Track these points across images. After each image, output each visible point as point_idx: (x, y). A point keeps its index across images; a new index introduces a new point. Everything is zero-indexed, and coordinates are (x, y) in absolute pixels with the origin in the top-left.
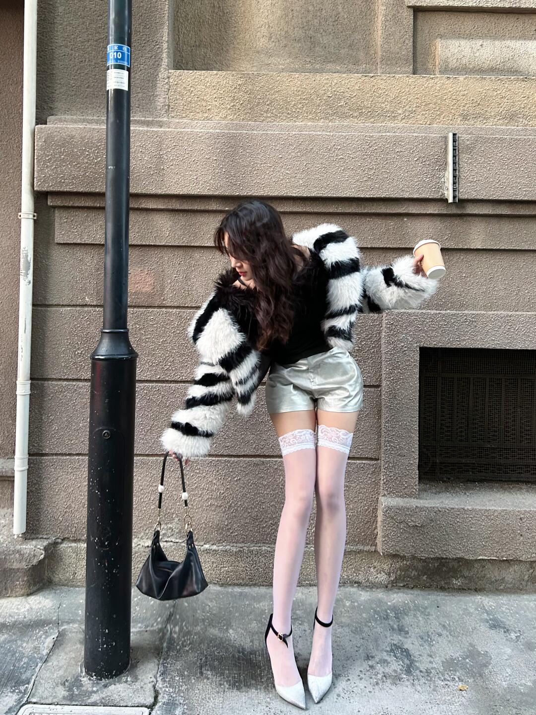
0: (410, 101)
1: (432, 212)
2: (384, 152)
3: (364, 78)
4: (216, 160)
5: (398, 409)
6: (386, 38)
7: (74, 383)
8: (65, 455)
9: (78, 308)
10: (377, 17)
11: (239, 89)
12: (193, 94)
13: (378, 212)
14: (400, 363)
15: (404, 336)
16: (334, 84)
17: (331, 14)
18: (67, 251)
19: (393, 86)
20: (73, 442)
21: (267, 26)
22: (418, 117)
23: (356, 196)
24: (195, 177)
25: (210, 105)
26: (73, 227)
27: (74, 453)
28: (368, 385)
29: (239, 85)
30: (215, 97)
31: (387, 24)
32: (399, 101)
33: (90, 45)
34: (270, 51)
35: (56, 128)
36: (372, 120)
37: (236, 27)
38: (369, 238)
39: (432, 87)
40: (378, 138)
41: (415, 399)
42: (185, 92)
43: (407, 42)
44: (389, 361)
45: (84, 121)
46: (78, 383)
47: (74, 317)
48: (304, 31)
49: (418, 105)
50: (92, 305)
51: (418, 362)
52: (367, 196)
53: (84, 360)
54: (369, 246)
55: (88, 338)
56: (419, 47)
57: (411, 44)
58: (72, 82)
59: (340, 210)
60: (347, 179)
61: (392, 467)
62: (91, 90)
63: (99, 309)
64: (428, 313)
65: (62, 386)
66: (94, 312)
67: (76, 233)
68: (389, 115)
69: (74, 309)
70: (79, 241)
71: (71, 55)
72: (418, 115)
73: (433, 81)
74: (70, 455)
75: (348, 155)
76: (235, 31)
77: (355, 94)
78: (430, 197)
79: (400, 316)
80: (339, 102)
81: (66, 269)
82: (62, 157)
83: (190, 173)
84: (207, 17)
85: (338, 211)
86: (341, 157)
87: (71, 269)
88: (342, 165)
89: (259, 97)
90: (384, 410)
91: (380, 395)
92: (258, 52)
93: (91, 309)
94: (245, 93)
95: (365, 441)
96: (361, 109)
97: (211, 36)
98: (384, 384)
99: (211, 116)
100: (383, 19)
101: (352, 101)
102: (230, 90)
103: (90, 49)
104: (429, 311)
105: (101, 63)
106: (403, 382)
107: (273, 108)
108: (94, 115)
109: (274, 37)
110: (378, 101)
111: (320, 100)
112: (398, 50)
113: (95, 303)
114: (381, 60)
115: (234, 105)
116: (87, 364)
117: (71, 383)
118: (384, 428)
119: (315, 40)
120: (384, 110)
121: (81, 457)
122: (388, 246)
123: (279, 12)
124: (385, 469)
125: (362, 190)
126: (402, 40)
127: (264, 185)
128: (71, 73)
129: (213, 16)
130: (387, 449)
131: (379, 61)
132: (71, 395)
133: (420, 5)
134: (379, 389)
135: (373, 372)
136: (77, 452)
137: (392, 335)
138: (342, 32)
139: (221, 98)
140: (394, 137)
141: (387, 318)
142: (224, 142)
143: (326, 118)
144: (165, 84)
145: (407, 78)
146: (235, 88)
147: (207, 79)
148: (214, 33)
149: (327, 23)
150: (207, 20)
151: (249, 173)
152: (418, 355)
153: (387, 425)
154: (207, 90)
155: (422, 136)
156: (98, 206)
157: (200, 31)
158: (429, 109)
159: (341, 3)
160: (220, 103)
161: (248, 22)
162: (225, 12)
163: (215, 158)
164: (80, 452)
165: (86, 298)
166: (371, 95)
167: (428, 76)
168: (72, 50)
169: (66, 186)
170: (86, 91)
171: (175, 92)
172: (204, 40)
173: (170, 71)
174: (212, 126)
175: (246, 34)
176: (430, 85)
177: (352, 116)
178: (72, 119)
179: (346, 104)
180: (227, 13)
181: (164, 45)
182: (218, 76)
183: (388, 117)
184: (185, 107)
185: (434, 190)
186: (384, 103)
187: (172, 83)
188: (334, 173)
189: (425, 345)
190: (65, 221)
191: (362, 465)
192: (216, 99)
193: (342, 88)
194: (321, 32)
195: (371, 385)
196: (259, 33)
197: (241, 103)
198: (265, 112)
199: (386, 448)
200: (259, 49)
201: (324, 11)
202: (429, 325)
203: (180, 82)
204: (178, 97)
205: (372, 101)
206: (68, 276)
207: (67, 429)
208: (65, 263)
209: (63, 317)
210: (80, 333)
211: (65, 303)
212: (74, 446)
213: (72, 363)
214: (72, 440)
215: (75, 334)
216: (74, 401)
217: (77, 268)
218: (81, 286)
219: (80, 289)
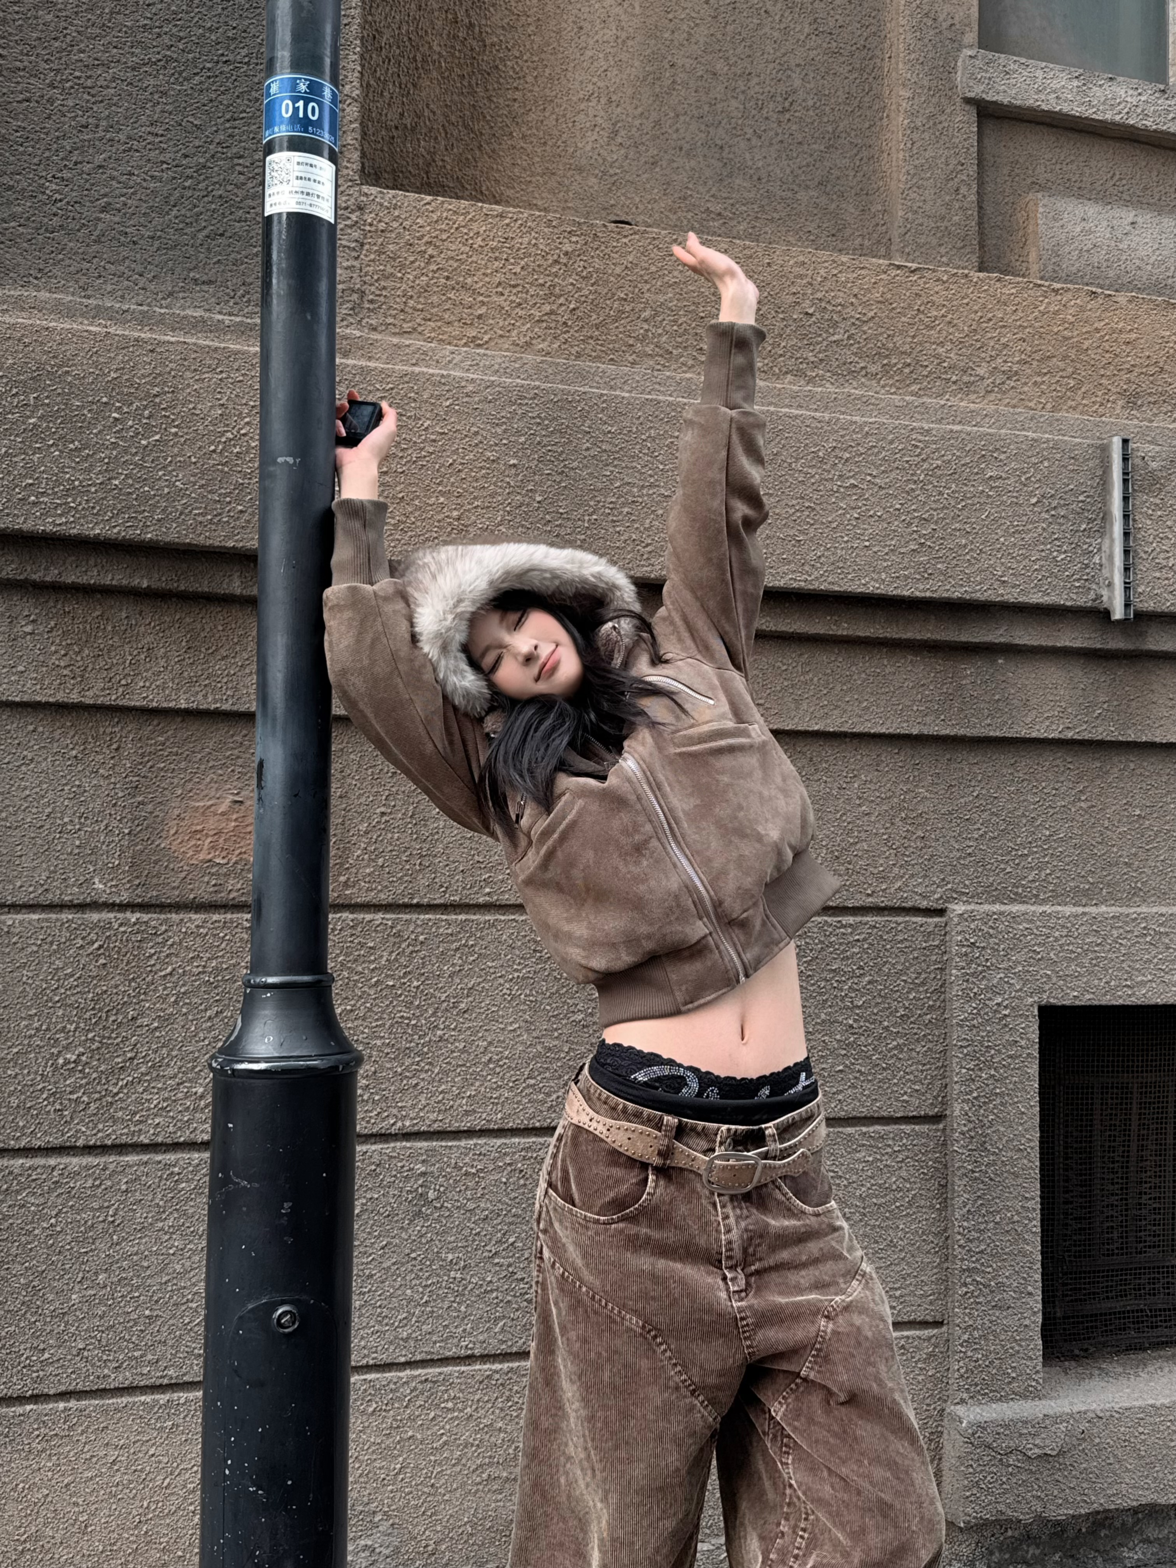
0: (1005, 346)
1: (1067, 644)
2: (957, 476)
3: (895, 272)
4: (514, 465)
5: (991, 1179)
6: (915, 174)
7: (52, 1162)
9: (66, 916)
10: (888, 116)
11: (565, 265)
12: (433, 267)
13: (939, 638)
14: (993, 1052)
15: (1002, 975)
16: (819, 279)
17: (773, 90)
18: (31, 728)
19: (965, 301)
20: (46, 1356)
21: (603, 101)
22: (1026, 389)
23: (891, 590)
24: (455, 514)
25: (483, 303)
26: (56, 652)
27: (51, 1393)
28: (914, 1117)
29: (566, 254)
30: (500, 284)
31: (915, 136)
32: (978, 345)
33: (114, 79)
34: (612, 172)
35: (13, 327)
36: (915, 388)
37: (517, 89)
38: (915, 708)
39: (1056, 313)
40: (943, 438)
41: (1032, 1148)
42: (412, 259)
43: (963, 190)
44: (965, 1047)
45: (98, 313)
46: (65, 1160)
47: (52, 943)
48: (703, 127)
49: (1023, 356)
50: (113, 905)
51: (1037, 1046)
52: (918, 594)
53: (87, 1084)
54: (915, 731)
55: (100, 1010)
56: (989, 209)
57: (974, 198)
58: (54, 187)
59: (844, 629)
60: (867, 544)
61: (980, 1336)
62: (117, 219)
63: (138, 915)
64: (1058, 912)
65: (11, 1173)
66: (121, 925)
67: (65, 672)
68: (954, 378)
69: (53, 916)
70: (75, 698)
71: (51, 101)
72: (1026, 384)
73: (1059, 297)
74: (36, 1398)
75: (869, 478)
76: (515, 100)
77: (872, 314)
78: (1069, 604)
79: (990, 923)
80: (831, 331)
81: (25, 788)
82: (32, 421)
83: (442, 500)
84: (436, 48)
85: (839, 633)
86: (852, 481)
87: (45, 786)
88: (853, 504)
89: (622, 295)
90: (959, 1184)
91: (944, 1144)
92: (580, 170)
93: (111, 915)
94: (584, 278)
95: (909, 1275)
96: (887, 357)
97: (446, 105)
98: (957, 1109)
99: (486, 338)
100: (906, 122)
101: (865, 333)
102: (539, 266)
103: (112, 91)
104: (1059, 908)
105: (150, 138)
106: (1002, 1104)
107: (660, 331)
108: (123, 297)
109: (623, 133)
110: (929, 336)
111: (783, 319)
112: (943, 211)
113: (125, 897)
114: (902, 230)
115: (552, 312)
116: (97, 1096)
117: (40, 1161)
118: (959, 1233)
119: (731, 156)
120: (945, 365)
121: (73, 1404)
122: (962, 732)
123: (637, 64)
124: (962, 1346)
125: (906, 577)
126: (951, 183)
127: (649, 549)
128: (48, 159)
129: (453, 47)
130: (966, 1293)
132: (42, 1200)
133: (994, 99)
134: (941, 1126)
135: (926, 1078)
136: (63, 1388)
137: (972, 975)
138: (800, 143)
139: (514, 286)
140: (982, 436)
141: (959, 928)
142: (539, 416)
143: (800, 374)
144: (351, 227)
145: (998, 285)
146: (556, 262)
147: (475, 226)
148: (455, 97)
149: (764, 112)
150: (436, 57)
151: (607, 511)
152: (1036, 1027)
153: (965, 1224)
154: (474, 258)
155: (1048, 441)
156: (145, 585)
157: (415, 85)
158: (1049, 372)
159: (798, 65)
160: (512, 302)
161: (551, 78)
162: (488, 42)
163: (512, 462)
164: (71, 1388)
165: (96, 880)
166: (911, 321)
167: (1047, 284)
168: (52, 86)
169: (46, 514)
170: (99, 219)
171: (380, 253)
172: (426, 114)
173: (365, 189)
174: (496, 367)
175: (547, 114)
176: (1052, 308)
177: (863, 373)
178: (59, 302)
179: (849, 338)
180: (493, 45)
181: (348, 110)
182: (507, 221)
183: (954, 383)
184: (411, 303)
185: (1077, 584)
186: (942, 344)
187: (371, 225)
188: (834, 525)
189: (1052, 1000)
190: (28, 629)
191: (902, 1342)
192: (500, 289)
193: (841, 294)
194: (748, 136)
195: (920, 1117)
196: (582, 116)
197: (572, 306)
198: (637, 338)
199: (965, 1289)
200: (584, 162)
201: (755, 80)
202: (1061, 946)
203: (395, 225)
204: (389, 270)
205: (914, 337)
206: (34, 810)
207: (28, 1315)
208: (23, 768)
209: (15, 943)
210: (73, 995)
211: (21, 898)
212: (51, 1369)
213: (44, 1096)
214: (44, 1349)
215: (57, 998)
216: (53, 1221)
217: (66, 784)
218: (77, 843)
219: (76, 851)
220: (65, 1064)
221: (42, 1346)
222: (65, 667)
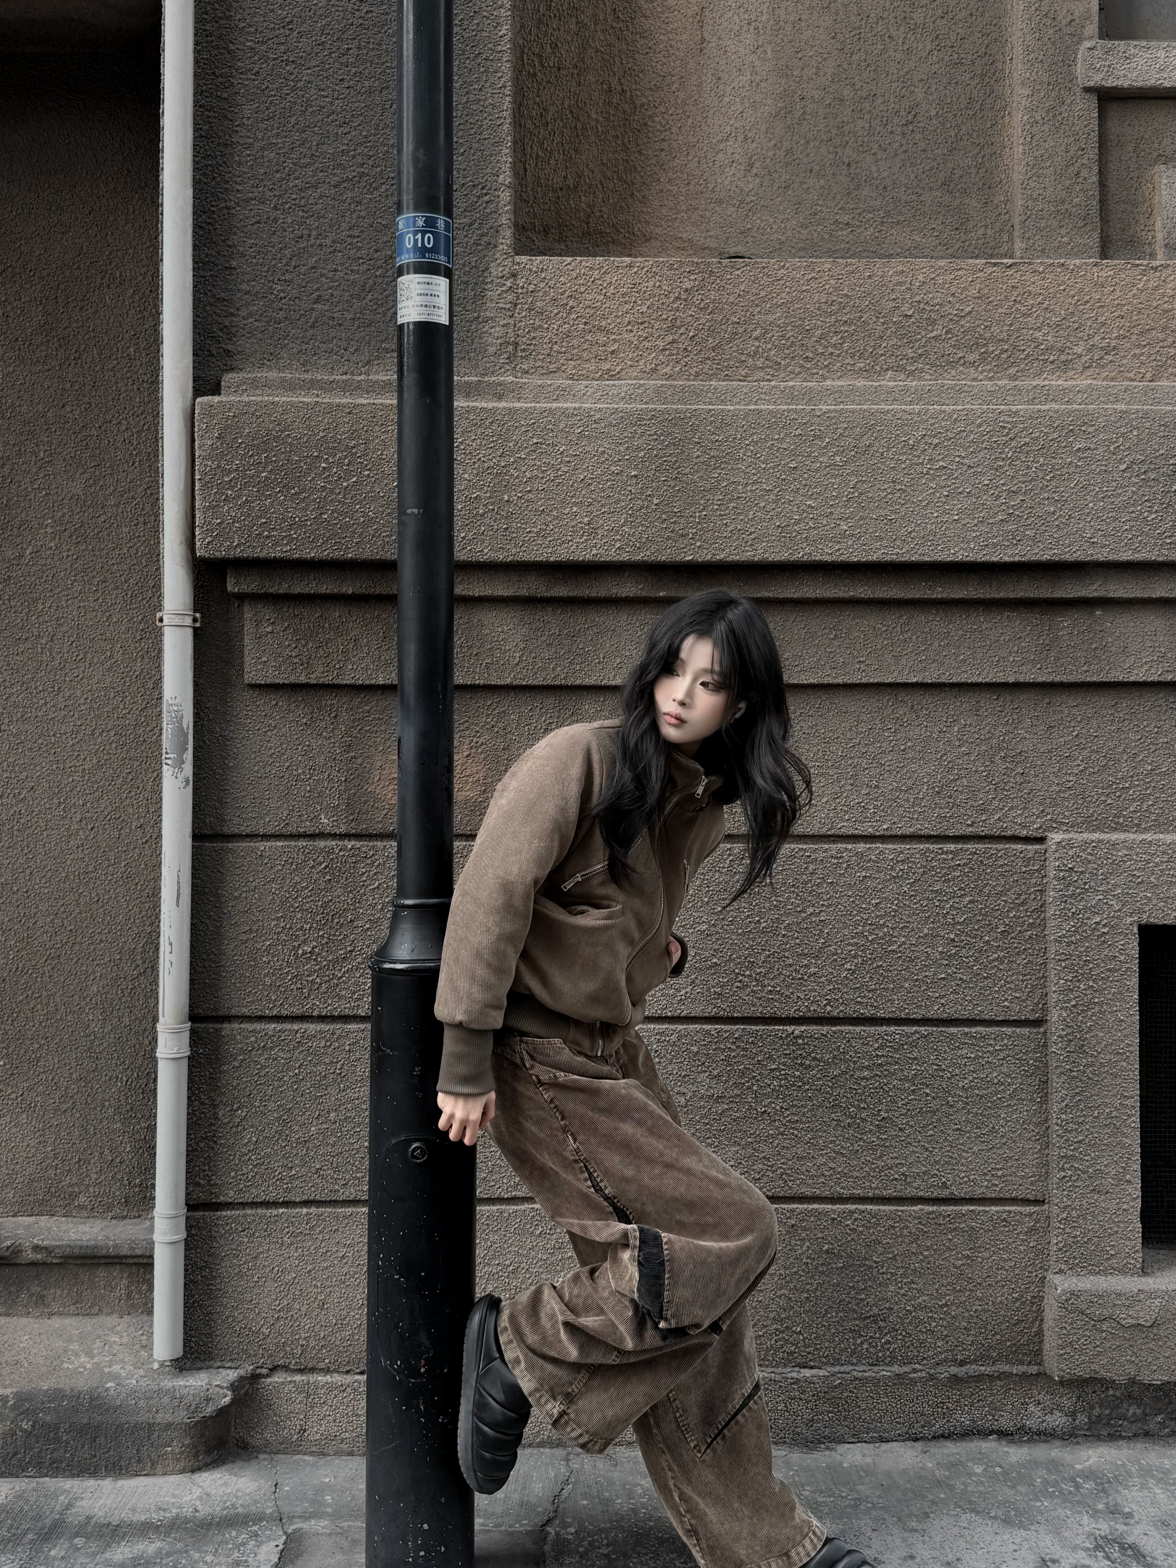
0: (1103, 324)
1: (1164, 595)
2: (1045, 451)
3: (991, 270)
4: (635, 476)
5: (1089, 1078)
6: (1035, 165)
7: (296, 1027)
8: (275, 1204)
9: (302, 843)
10: (1009, 113)
11: (685, 300)
12: (573, 316)
13: (1032, 596)
14: (1091, 966)
15: (1101, 897)
16: (918, 284)
17: (897, 107)
18: (274, 703)
19: (1062, 288)
20: (293, 1172)
21: (740, 138)
22: (1125, 361)
23: (980, 557)
24: (586, 520)
25: (615, 340)
26: (289, 645)
27: (298, 1200)
28: (1014, 1021)
29: (687, 290)
30: (629, 322)
31: (1035, 129)
32: (1076, 326)
33: (321, 197)
34: (748, 200)
35: (248, 404)
36: (1012, 371)
37: (663, 140)
38: (1011, 659)
39: (1156, 288)
40: (1031, 418)
41: (1131, 1052)
42: (556, 311)
43: (1084, 173)
44: (1064, 961)
45: (312, 385)
46: (305, 1026)
47: (292, 864)
48: (831, 149)
49: (1121, 332)
50: (335, 835)
51: (1137, 961)
52: (1006, 559)
53: (320, 969)
54: (1011, 680)
55: (328, 914)
56: (1113, 186)
57: (1095, 179)
58: (279, 287)
59: (939, 592)
60: (956, 517)
61: (1078, 1217)
62: (326, 308)
63: (353, 843)
64: (1159, 840)
65: (266, 1034)
66: (340, 850)
67: (296, 660)
68: (1052, 358)
69: (293, 843)
70: (303, 679)
71: (275, 220)
72: (1125, 357)
73: (1158, 274)
74: (287, 1204)
75: (957, 459)
76: (662, 150)
77: (969, 309)
78: (1160, 559)
79: (1089, 851)
80: (929, 328)
81: (271, 748)
82: (263, 475)
83: (575, 509)
84: (594, 116)
85: (934, 596)
86: (941, 463)
87: (284, 746)
88: (942, 484)
89: (736, 320)
90: (1056, 1081)
91: (1045, 1045)
92: (720, 202)
93: (334, 843)
94: (701, 309)
95: (1010, 1158)
96: (985, 345)
97: (603, 164)
98: (1054, 1016)
99: (618, 369)
100: (1025, 118)
101: (962, 326)
102: (663, 304)
103: (320, 206)
104: (1161, 836)
105: (349, 240)
106: (1100, 1012)
107: (769, 346)
108: (332, 368)
109: (758, 164)
110: (1026, 323)
111: (883, 323)
112: (1064, 195)
113: (343, 829)
114: (1024, 217)
115: (674, 341)
116: (327, 978)
117: (287, 1026)
118: (1057, 1124)
119: (858, 171)
120: (1042, 347)
121: (313, 1210)
122: (1057, 679)
123: (769, 102)
124: (1061, 1223)
125: (995, 545)
126: (1071, 169)
127: (753, 536)
128: (274, 266)
129: (608, 112)
130: (1064, 1177)
131: (1017, 221)
132: (289, 1056)
133: (1114, 84)
134: (1042, 1030)
135: (1026, 987)
136: (305, 1198)
137: (1071, 896)
138: (924, 150)
139: (642, 323)
140: (1069, 413)
141: (1057, 855)
142: (655, 434)
143: (900, 369)
144: (506, 292)
145: (1095, 269)
146: (678, 298)
147: (608, 278)
148: (611, 155)
149: (889, 127)
150: (593, 124)
151: (715, 507)
152: (1136, 944)
153: (1064, 1116)
154: (607, 305)
155: (1137, 412)
156: (350, 592)
157: (576, 151)
158: (1149, 344)
159: (922, 80)
160: (640, 336)
161: (693, 126)
162: (638, 103)
163: (633, 474)
164: (312, 1198)
165: (322, 817)
166: (1008, 311)
167: (1145, 263)
168: (275, 208)
169: (276, 544)
170: (313, 309)
171: (530, 310)
172: (586, 173)
173: (518, 259)
174: (623, 394)
175: (690, 158)
176: (1151, 284)
177: (962, 361)
178: (283, 380)
179: (947, 333)
180: (642, 105)
181: (502, 195)
182: (635, 270)
183: (1052, 362)
184: (556, 347)
185: (1168, 541)
186: (1039, 329)
187: (522, 288)
188: (924, 504)
189: (1152, 920)
190: (269, 629)
191: (1004, 1216)
192: (629, 327)
193: (939, 295)
194: (873, 151)
195: (1021, 1021)
196: (721, 156)
197: (691, 334)
198: (748, 355)
199: (1063, 1174)
200: (723, 194)
201: (880, 100)
202: (1162, 871)
203: (542, 285)
204: (537, 323)
205: (1011, 325)
206: (277, 764)
207: (280, 1141)
208: (269, 733)
209: (266, 864)
210: (308, 902)
211: (270, 830)
212: (297, 1182)
213: (289, 978)
214: (292, 1168)
215: (296, 905)
216: (297, 1071)
217: (299, 744)
218: (308, 788)
219: (308, 795)
220: (303, 954)
221: (289, 1165)
222: (296, 657)
